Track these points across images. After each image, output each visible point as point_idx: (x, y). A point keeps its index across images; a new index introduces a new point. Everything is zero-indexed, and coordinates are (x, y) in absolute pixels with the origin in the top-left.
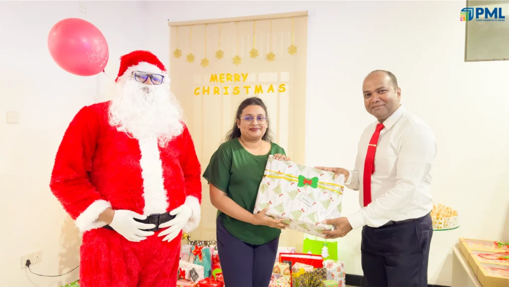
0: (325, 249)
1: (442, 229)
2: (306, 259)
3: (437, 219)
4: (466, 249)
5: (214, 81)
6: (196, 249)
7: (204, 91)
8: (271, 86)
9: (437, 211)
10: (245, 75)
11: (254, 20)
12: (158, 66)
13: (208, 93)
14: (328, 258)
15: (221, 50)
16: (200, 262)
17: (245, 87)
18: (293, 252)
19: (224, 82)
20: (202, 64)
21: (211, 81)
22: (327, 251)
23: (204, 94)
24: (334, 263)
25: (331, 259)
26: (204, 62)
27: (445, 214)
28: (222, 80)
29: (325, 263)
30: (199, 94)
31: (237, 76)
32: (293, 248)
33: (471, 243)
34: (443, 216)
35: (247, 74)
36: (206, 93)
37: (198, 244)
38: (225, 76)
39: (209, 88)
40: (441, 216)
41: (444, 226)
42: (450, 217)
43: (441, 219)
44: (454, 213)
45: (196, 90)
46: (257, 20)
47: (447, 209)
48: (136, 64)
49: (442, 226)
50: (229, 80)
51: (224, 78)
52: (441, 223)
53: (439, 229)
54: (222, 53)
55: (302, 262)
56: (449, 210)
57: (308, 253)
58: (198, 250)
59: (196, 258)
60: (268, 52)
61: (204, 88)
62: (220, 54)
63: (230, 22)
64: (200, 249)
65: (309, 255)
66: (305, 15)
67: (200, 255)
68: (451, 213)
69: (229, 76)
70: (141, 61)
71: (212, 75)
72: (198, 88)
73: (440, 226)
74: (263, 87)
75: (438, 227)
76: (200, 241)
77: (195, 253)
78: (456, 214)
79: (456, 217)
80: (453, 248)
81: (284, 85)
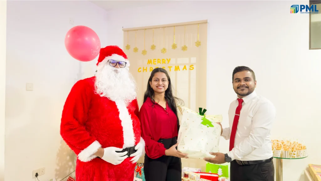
0: (220, 170)
1: (295, 158)
2: (207, 176)
3: (292, 151)
4: (313, 172)
5: (150, 64)
6: (138, 168)
7: (144, 70)
8: (185, 66)
9: (292, 146)
10: (169, 59)
11: (174, 26)
12: (123, 56)
13: (146, 71)
14: (222, 176)
15: (154, 45)
16: (140, 176)
17: (169, 67)
18: (199, 172)
19: (156, 64)
20: (142, 53)
21: (148, 64)
22: (222, 171)
23: (143, 71)
24: (225, 179)
25: (223, 176)
26: (144, 52)
27: (298, 148)
28: (155, 63)
29: (220, 179)
30: (140, 71)
31: (164, 61)
32: (200, 169)
33: (315, 167)
34: (296, 149)
35: (170, 59)
36: (145, 71)
37: (139, 165)
38: (157, 61)
39: (147, 67)
40: (295, 149)
41: (297, 156)
42: (301, 150)
43: (295, 152)
44: (304, 148)
45: (139, 69)
46: (177, 26)
47: (299, 145)
48: (110, 55)
49: (295, 156)
50: (159, 63)
51: (156, 62)
52: (295, 154)
53: (294, 158)
54: (155, 46)
55: (205, 178)
56: (300, 146)
57: (209, 172)
58: (139, 169)
59: (138, 174)
60: (183, 45)
61: (144, 68)
62: (153, 47)
63: (160, 28)
64: (140, 168)
65: (210, 173)
66: (206, 22)
67: (140, 173)
68: (302, 147)
69: (159, 61)
70: (113, 54)
71: (149, 60)
72: (140, 68)
73: (294, 156)
74: (180, 67)
75: (293, 157)
76: (141, 163)
77: (137, 171)
78: (305, 148)
79: (304, 150)
80: (304, 171)
81: (193, 66)
